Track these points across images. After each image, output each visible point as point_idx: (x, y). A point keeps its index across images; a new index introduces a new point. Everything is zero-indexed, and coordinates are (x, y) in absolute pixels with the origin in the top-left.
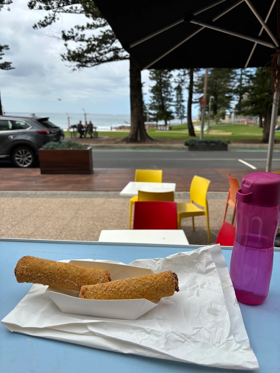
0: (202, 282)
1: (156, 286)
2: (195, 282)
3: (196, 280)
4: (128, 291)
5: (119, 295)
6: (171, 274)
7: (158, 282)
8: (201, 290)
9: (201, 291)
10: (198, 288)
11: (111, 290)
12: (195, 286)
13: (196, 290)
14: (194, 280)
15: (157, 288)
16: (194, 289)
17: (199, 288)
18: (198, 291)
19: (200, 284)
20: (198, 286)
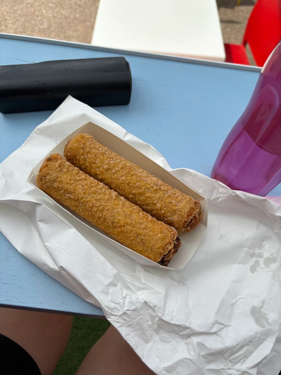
0: (271, 255)
1: (141, 231)
2: (261, 245)
3: (264, 243)
4: (101, 205)
5: (87, 200)
6: (174, 236)
7: (147, 229)
8: (263, 266)
9: (262, 268)
10: (259, 259)
11: (83, 186)
12: (257, 251)
13: (254, 259)
14: (263, 240)
15: (139, 234)
16: (252, 255)
17: (262, 261)
18: (257, 263)
19: (266, 255)
20: (261, 256)
